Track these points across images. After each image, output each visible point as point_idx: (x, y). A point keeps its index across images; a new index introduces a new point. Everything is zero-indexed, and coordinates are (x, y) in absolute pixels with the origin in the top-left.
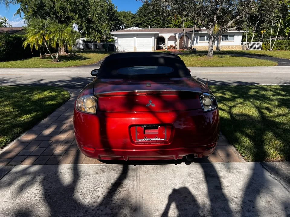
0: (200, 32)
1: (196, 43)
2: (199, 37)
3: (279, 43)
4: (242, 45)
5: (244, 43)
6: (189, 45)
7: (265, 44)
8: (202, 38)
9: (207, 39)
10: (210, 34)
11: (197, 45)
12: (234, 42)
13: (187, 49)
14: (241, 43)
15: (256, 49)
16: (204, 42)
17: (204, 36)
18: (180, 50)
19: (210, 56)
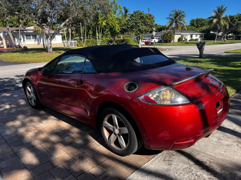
0: (25, 32)
1: (23, 41)
2: (25, 36)
3: (87, 41)
4: (63, 43)
5: (64, 41)
6: (17, 44)
7: (79, 42)
8: (28, 37)
9: (33, 38)
10: (47, 33)
11: (24, 44)
12: (56, 40)
13: (16, 47)
14: (62, 41)
15: (73, 46)
16: (31, 41)
17: (30, 35)
18: (8, 48)
19: (51, 53)
